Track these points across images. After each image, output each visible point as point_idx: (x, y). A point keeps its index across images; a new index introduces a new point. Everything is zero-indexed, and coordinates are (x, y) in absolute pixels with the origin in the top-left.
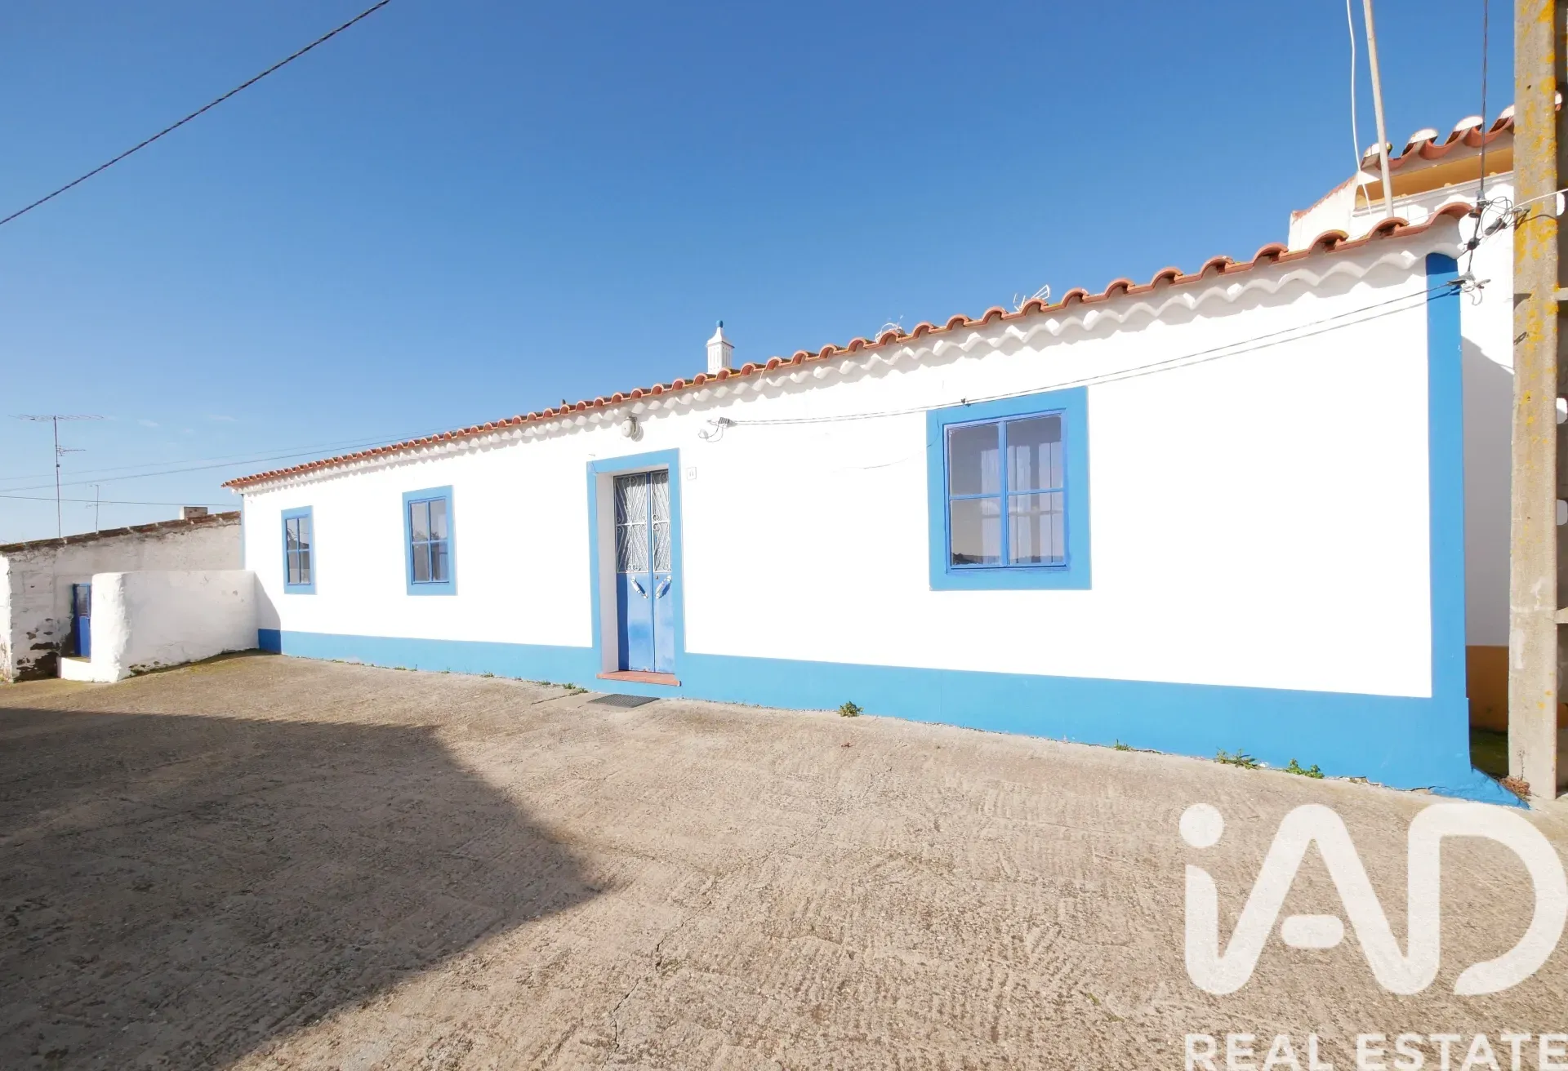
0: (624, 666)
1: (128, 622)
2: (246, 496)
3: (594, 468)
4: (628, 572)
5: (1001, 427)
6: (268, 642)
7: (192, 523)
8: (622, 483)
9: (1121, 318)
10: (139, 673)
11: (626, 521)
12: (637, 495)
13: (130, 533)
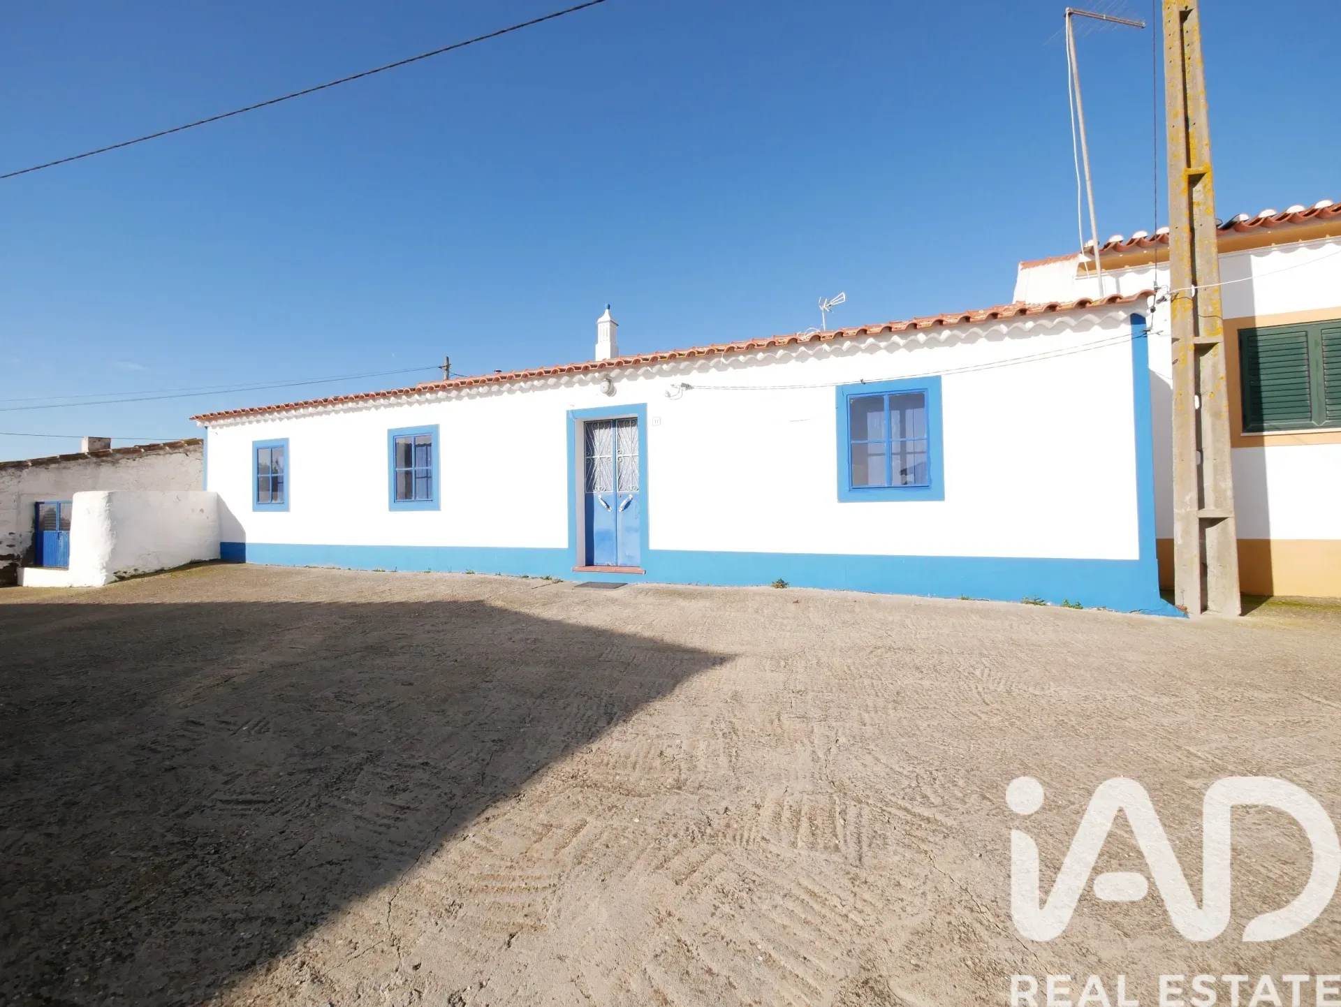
0: (590, 562)
1: (113, 534)
2: (210, 429)
3: (572, 415)
4: (594, 492)
5: (886, 399)
6: (232, 553)
7: (143, 450)
8: (590, 427)
9: (964, 336)
10: (122, 579)
11: (593, 454)
12: (603, 437)
13: (88, 458)
